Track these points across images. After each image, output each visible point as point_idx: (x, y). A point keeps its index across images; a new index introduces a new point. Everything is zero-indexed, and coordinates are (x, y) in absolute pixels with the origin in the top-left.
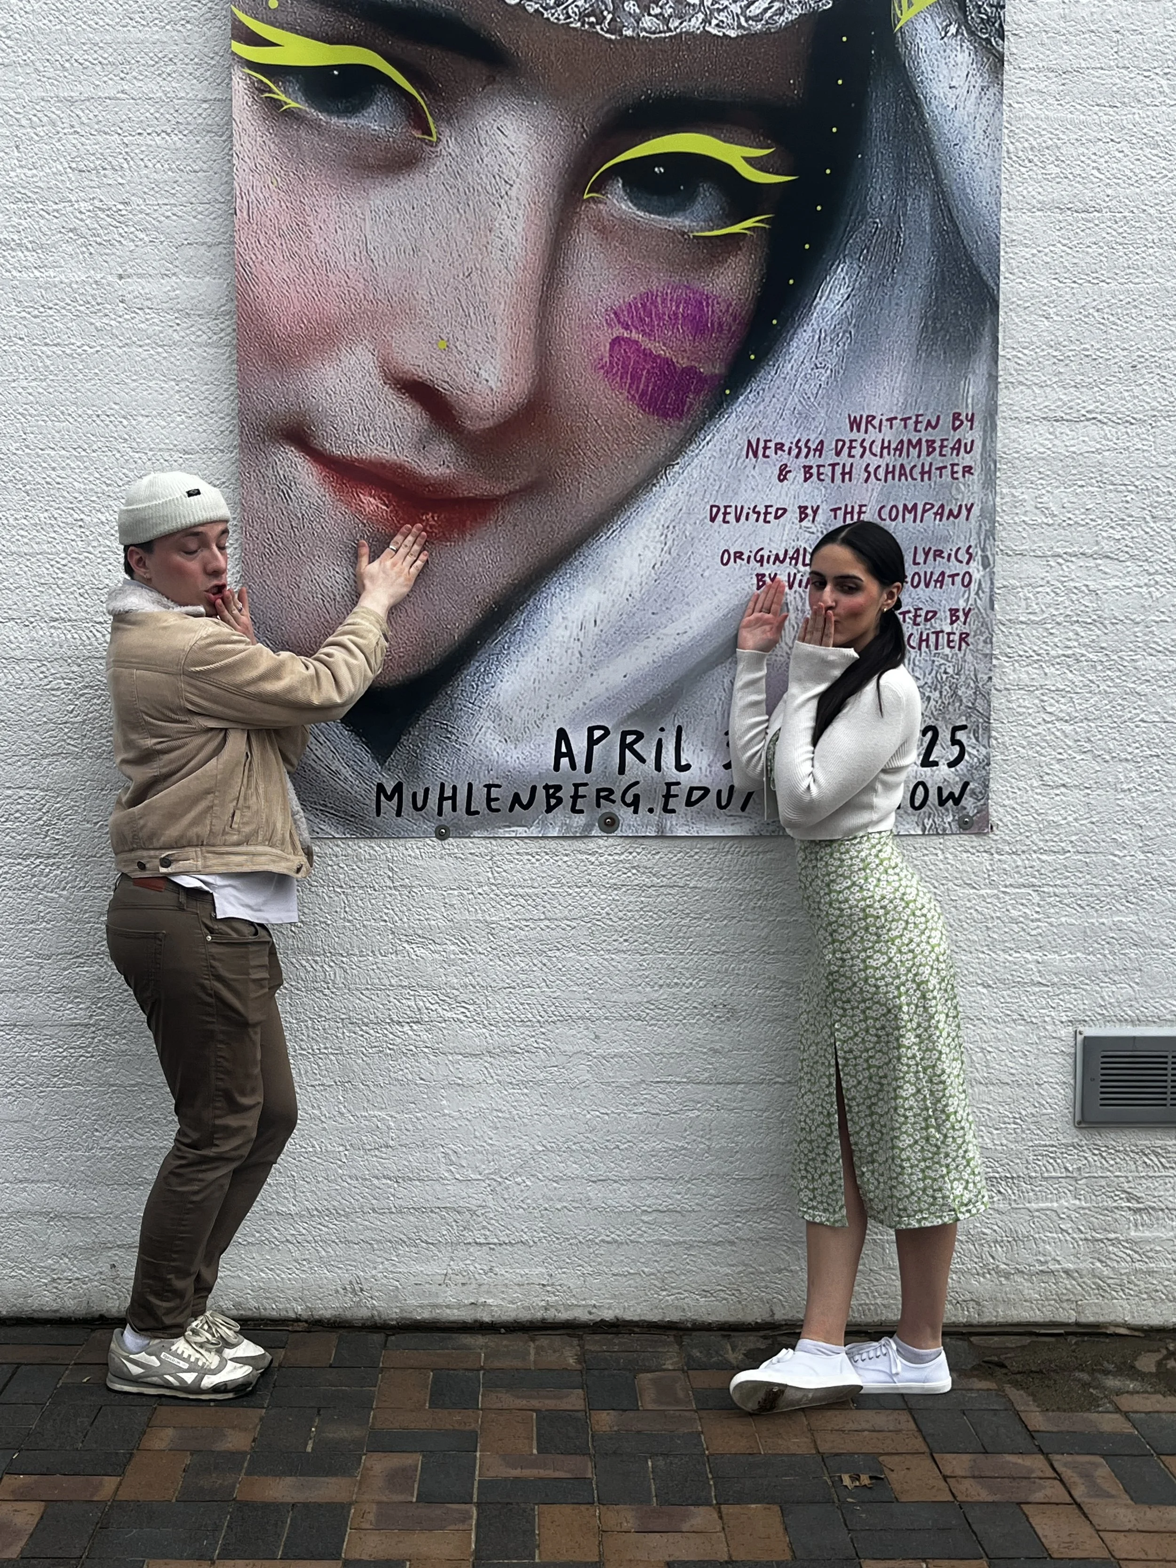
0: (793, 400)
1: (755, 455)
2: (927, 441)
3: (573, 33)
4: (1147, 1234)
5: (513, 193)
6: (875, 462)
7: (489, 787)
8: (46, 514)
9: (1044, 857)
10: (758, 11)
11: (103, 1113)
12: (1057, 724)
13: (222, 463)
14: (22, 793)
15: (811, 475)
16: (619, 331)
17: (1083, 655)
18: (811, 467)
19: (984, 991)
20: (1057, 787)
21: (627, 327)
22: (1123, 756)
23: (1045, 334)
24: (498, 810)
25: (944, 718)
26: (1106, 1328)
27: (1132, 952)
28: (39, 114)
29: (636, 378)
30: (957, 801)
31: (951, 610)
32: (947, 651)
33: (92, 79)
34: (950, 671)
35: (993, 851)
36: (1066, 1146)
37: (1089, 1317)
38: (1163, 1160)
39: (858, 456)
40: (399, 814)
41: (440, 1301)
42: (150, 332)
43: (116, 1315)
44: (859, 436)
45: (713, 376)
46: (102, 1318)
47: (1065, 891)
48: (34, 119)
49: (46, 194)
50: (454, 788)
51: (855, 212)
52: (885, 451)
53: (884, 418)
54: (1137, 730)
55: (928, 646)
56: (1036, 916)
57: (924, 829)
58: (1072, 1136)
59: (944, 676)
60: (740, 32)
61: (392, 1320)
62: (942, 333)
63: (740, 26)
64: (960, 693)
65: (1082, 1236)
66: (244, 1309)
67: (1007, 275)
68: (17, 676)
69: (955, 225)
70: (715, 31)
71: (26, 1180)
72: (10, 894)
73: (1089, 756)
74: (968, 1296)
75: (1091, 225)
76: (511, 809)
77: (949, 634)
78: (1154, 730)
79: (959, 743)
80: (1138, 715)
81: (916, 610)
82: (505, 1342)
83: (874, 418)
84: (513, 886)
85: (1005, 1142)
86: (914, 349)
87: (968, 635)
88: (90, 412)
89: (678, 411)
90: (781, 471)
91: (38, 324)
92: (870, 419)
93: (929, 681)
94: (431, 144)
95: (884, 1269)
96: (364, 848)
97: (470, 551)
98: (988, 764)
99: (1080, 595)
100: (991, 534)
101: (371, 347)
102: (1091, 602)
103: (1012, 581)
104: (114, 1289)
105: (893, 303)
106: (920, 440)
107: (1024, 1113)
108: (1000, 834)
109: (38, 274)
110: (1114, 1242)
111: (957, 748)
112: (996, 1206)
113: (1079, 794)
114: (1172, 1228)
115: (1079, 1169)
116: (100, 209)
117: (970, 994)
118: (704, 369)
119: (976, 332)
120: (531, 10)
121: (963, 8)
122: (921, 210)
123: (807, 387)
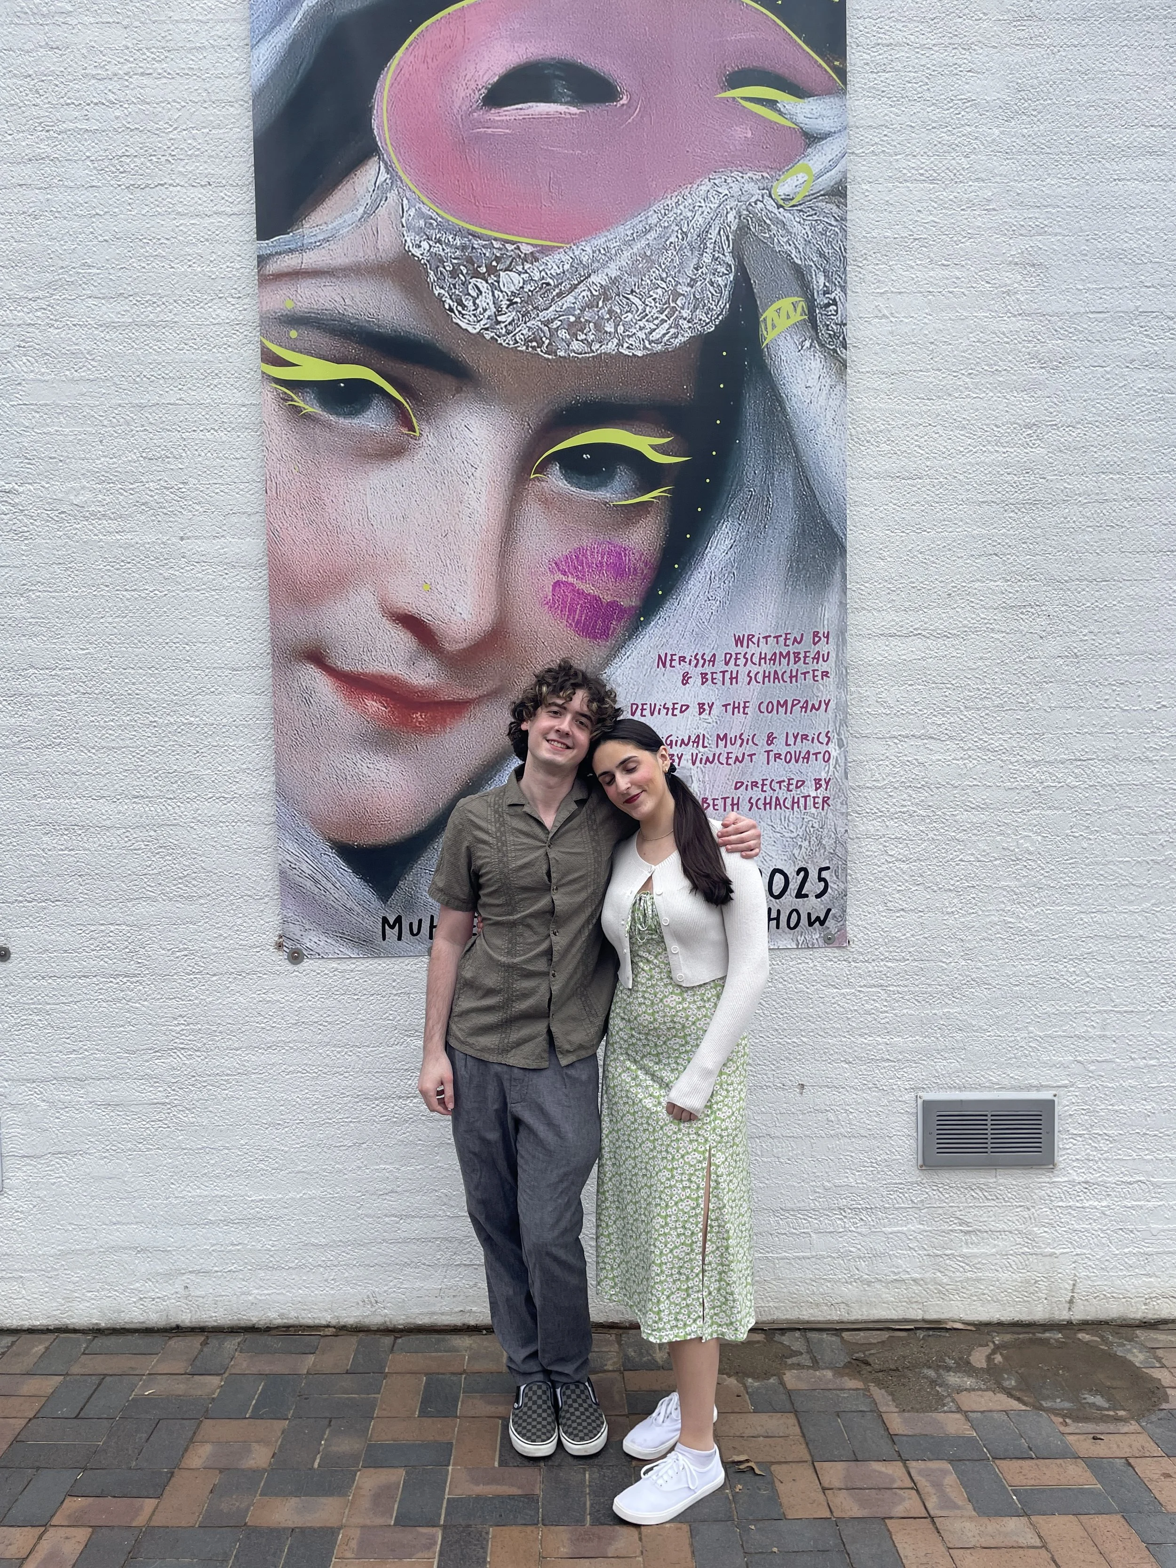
0: (692, 624)
1: (664, 665)
2: (794, 653)
3: (519, 354)
4: (975, 1250)
5: (478, 474)
6: (755, 669)
8: (128, 718)
9: (889, 964)
10: (658, 336)
11: (177, 1170)
12: (897, 864)
13: (262, 677)
14: (112, 928)
15: (707, 680)
16: (560, 577)
17: (915, 812)
18: (707, 674)
19: (846, 1066)
20: (898, 911)
21: (564, 573)
22: (947, 887)
23: (882, 571)
25: (812, 861)
26: (946, 1323)
27: (959, 1036)
28: (117, 417)
29: (572, 611)
30: (822, 923)
31: (815, 780)
32: (813, 810)
34: (816, 825)
35: (850, 960)
36: (912, 1183)
37: (932, 1315)
38: (986, 1194)
39: (742, 665)
40: (399, 938)
41: (436, 1309)
42: (205, 579)
43: (189, 1325)
44: (743, 650)
45: (631, 608)
46: (178, 1327)
47: (906, 989)
48: (114, 420)
49: (123, 477)
51: (735, 484)
52: (763, 661)
53: (761, 636)
54: (957, 867)
55: (798, 807)
56: (884, 1009)
57: (798, 944)
58: (916, 1175)
59: (812, 830)
60: (645, 352)
61: (399, 1324)
62: (804, 572)
63: (645, 348)
64: (824, 842)
65: (925, 1252)
66: (287, 1318)
67: (852, 528)
68: (108, 840)
69: (812, 490)
70: (626, 352)
71: (119, 1223)
72: (105, 1005)
73: (921, 887)
74: (840, 1300)
75: (914, 489)
77: (814, 798)
78: (970, 868)
79: (824, 880)
81: (789, 780)
82: (486, 1344)
83: (753, 636)
85: (864, 1181)
86: (783, 585)
87: (829, 798)
88: (160, 640)
89: (605, 634)
90: (684, 677)
92: (750, 638)
93: (801, 834)
94: (415, 438)
95: (775, 1280)
96: (373, 964)
97: (450, 741)
98: (846, 895)
99: (912, 766)
100: (844, 722)
101: (372, 590)
102: (920, 771)
103: (860, 757)
104: (187, 1304)
105: (766, 551)
106: (789, 652)
107: (879, 1159)
108: (854, 947)
109: (119, 537)
110: (950, 1257)
111: (823, 883)
112: (859, 1230)
113: (915, 916)
114: (995, 1246)
115: (922, 1201)
116: (165, 488)
117: (836, 1068)
118: (624, 603)
119: (830, 571)
120: (488, 337)
121: (815, 327)
122: (785, 480)
123: (701, 614)
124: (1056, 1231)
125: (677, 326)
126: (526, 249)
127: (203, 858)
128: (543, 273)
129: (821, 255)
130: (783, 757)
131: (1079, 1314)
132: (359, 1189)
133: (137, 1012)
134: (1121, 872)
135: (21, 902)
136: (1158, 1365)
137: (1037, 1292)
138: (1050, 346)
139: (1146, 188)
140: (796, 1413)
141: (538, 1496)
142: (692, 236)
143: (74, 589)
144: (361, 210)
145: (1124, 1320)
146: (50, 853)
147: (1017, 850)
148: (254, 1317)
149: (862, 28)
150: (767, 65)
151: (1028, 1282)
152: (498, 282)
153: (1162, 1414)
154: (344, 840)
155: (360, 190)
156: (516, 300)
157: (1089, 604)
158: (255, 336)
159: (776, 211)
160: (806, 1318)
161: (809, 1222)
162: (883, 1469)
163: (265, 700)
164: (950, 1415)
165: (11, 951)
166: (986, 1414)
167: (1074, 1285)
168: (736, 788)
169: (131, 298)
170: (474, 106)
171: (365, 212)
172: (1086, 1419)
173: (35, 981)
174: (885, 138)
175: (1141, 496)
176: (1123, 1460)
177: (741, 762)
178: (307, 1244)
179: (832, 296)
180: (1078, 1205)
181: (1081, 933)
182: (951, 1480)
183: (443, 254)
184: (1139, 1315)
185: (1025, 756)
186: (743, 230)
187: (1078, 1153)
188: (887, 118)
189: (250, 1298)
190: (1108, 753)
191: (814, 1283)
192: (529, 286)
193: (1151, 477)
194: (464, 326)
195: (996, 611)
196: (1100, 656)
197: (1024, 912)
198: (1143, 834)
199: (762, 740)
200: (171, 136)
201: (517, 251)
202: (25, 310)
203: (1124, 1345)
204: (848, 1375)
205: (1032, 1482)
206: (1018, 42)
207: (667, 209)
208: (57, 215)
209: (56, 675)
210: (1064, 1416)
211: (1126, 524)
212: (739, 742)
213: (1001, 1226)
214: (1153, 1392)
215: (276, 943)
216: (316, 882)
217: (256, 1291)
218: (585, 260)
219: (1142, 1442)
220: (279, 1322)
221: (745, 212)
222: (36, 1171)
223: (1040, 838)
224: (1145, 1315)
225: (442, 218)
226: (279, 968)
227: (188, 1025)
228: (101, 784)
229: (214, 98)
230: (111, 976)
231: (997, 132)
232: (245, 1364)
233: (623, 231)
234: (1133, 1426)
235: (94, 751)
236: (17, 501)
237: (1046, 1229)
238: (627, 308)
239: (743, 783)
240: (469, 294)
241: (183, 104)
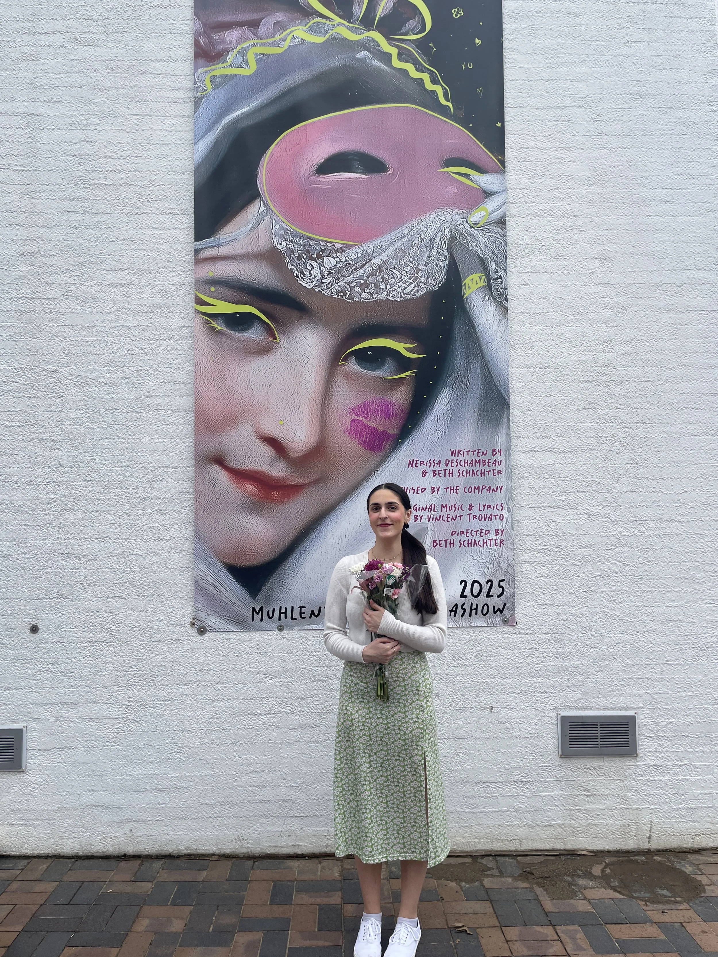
0: (427, 444)
1: (412, 466)
2: (483, 460)
3: (334, 300)
4: (593, 807)
5: (310, 362)
6: (462, 469)
7: (301, 608)
8: (113, 494)
9: (539, 636)
10: (408, 291)
11: (128, 758)
12: (542, 578)
13: (189, 472)
14: (98, 614)
15: (436, 474)
16: (354, 417)
17: (551, 549)
18: (436, 471)
19: (517, 695)
20: (544, 605)
21: (357, 415)
22: (570, 592)
23: (529, 417)
24: (305, 618)
26: (578, 851)
27: (580, 678)
28: (116, 332)
29: (361, 435)
30: (501, 612)
31: (495, 530)
32: (495, 547)
33: (138, 318)
34: (497, 556)
35: (518, 633)
36: (556, 766)
37: (569, 847)
38: (598, 772)
39: (455, 466)
40: (262, 620)
41: (279, 844)
42: (160, 419)
43: (132, 854)
44: (455, 458)
45: (394, 435)
46: (125, 855)
47: (549, 650)
48: (114, 334)
49: (117, 364)
50: (286, 608)
51: (450, 369)
52: (466, 464)
53: (465, 451)
54: (576, 580)
55: (487, 545)
56: (538, 662)
57: (488, 624)
58: (557, 761)
59: (494, 558)
60: (402, 299)
61: (257, 853)
62: (487, 417)
63: (401, 297)
64: (501, 565)
65: (564, 808)
66: (190, 850)
69: (490, 374)
70: (391, 299)
71: (93, 791)
72: (91, 659)
73: (556, 592)
74: (516, 837)
75: (546, 373)
76: (310, 617)
77: (495, 540)
78: (583, 581)
79: (502, 587)
80: (576, 574)
82: (308, 865)
83: (461, 451)
84: (311, 652)
85: (528, 764)
86: (476, 423)
87: (503, 540)
88: (133, 452)
89: (379, 448)
90: (423, 473)
91: (113, 416)
93: (488, 560)
94: (276, 343)
95: (477, 825)
96: (246, 635)
97: (292, 507)
99: (549, 523)
100: (511, 498)
101: (251, 424)
102: (554, 526)
103: (520, 518)
104: (131, 841)
105: (467, 405)
106: (480, 460)
107: (537, 751)
108: (520, 626)
109: (113, 396)
110: (579, 811)
111: (501, 589)
112: (526, 794)
113: (553, 608)
114: (605, 804)
115: (562, 777)
116: (140, 370)
117: (511, 697)
118: (390, 432)
119: (501, 417)
120: (317, 290)
121: (491, 289)
122: (476, 368)
123: (433, 438)
124: (639, 794)
125: (418, 286)
126: (338, 246)
127: (151, 574)
128: (347, 258)
129: (493, 253)
130: (477, 517)
131: (654, 845)
132: (234, 770)
133: (110, 663)
134: (667, 583)
135: (47, 599)
136: (700, 873)
137: (629, 832)
138: (616, 300)
139: (664, 220)
140: (491, 901)
141: (341, 946)
142: (426, 240)
143: (87, 424)
144: (250, 226)
145: (681, 848)
146: (64, 571)
147: (609, 571)
148: (170, 849)
149: (513, 140)
150: (465, 156)
151: (624, 826)
152: (323, 262)
153: (702, 899)
154: (232, 563)
155: (250, 216)
156: (332, 271)
157: (642, 436)
158: (192, 291)
159: (470, 229)
160: (496, 849)
161: (497, 790)
162: (542, 930)
163: (190, 484)
164: (580, 901)
165: (39, 627)
166: (601, 900)
167: (651, 827)
168: (452, 535)
169: (126, 271)
170: (311, 174)
171: (252, 227)
172: (659, 902)
173: (52, 645)
174: (526, 195)
175: (667, 378)
176: (679, 924)
177: (455, 520)
178: (203, 804)
179: (499, 274)
180: (651, 779)
181: (646, 618)
182: (580, 935)
183: (293, 248)
184: (689, 846)
185: (611, 518)
186: (453, 238)
187: (650, 748)
188: (527, 184)
189: (169, 837)
190: (656, 517)
191: (500, 827)
192: (339, 265)
193: (673, 369)
194: (304, 284)
195: (592, 439)
196: (650, 464)
197: (614, 606)
198: (677, 562)
199: (465, 508)
200: (151, 188)
201: (333, 247)
202: (68, 276)
203: (681, 863)
204: (521, 880)
205: (627, 936)
206: (595, 146)
207: (413, 226)
208: (88, 227)
209: (74, 471)
210: (645, 901)
211: (660, 393)
212: (454, 509)
213: (608, 792)
214: (697, 888)
215: (191, 623)
216: (215, 587)
217: (172, 833)
218: (369, 251)
219: (690, 914)
220: (185, 852)
221: (454, 230)
222: (46, 759)
223: (621, 564)
224: (692, 845)
225: (293, 230)
226: (192, 637)
227: (139, 671)
228: (96, 532)
229: (174, 170)
230: (96, 642)
231: (584, 192)
232: (166, 876)
233: (390, 237)
234: (685, 906)
235: (93, 513)
236: (58, 376)
237: (634, 794)
238: (392, 276)
239: (456, 532)
240: (307, 269)
241: (158, 172)
